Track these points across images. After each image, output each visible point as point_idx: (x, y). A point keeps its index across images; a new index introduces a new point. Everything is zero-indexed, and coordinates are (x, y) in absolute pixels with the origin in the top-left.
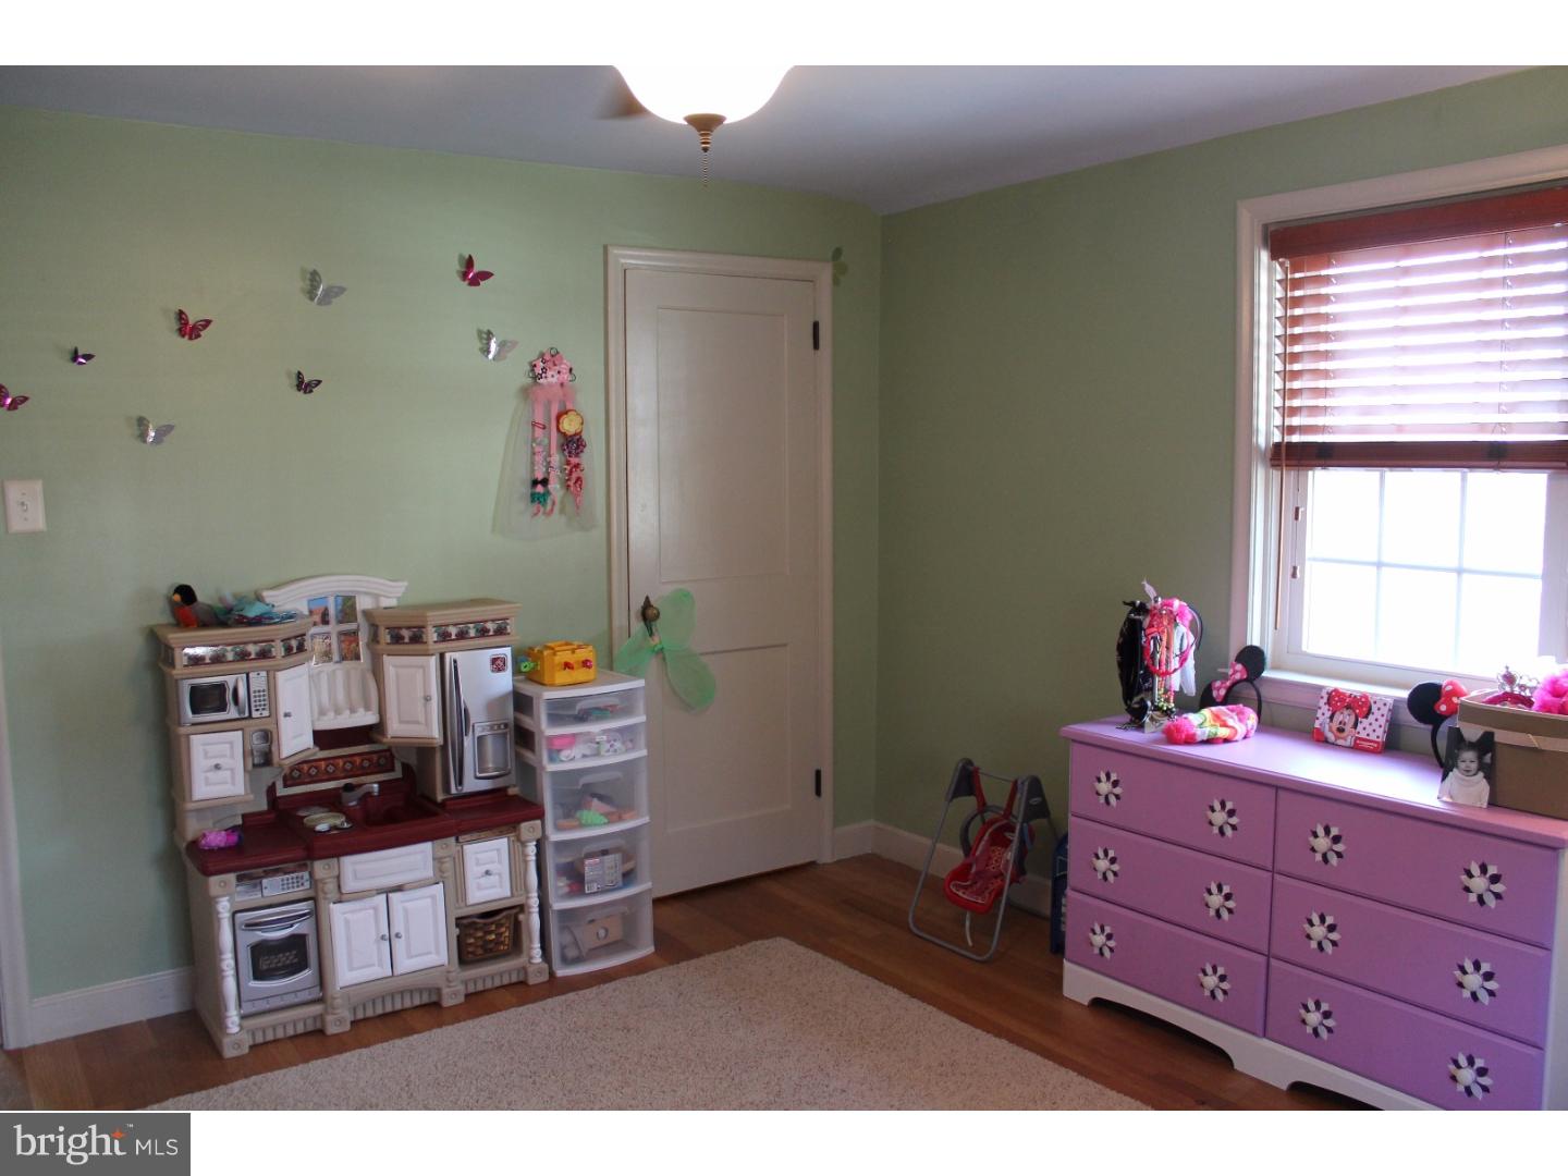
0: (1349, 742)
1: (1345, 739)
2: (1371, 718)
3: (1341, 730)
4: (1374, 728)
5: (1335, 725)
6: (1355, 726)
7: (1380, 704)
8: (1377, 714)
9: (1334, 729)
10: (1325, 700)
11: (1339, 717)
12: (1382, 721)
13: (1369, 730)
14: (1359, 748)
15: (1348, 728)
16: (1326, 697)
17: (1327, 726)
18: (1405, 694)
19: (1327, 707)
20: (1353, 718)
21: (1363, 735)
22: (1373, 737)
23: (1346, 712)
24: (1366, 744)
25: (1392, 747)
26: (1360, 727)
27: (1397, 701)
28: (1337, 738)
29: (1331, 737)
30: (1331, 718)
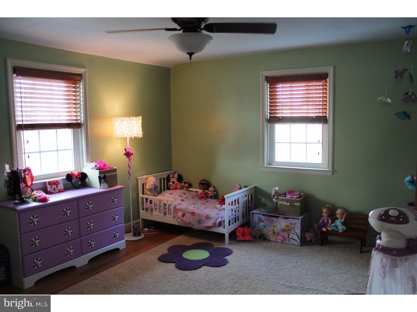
0: (57, 191)
1: (56, 191)
2: (60, 184)
3: (54, 189)
4: (61, 186)
5: (53, 189)
6: (57, 187)
7: (61, 181)
8: (61, 183)
9: (53, 190)
10: (48, 184)
11: (53, 187)
12: (62, 184)
13: (61, 187)
14: (60, 191)
15: (56, 188)
16: (48, 183)
17: (51, 190)
18: (65, 177)
19: (49, 185)
20: (56, 186)
21: (60, 189)
22: (62, 188)
23: (54, 185)
24: (61, 190)
25: (66, 189)
26: (58, 187)
27: (63, 179)
28: (54, 191)
29: (53, 192)
30: (51, 187)
